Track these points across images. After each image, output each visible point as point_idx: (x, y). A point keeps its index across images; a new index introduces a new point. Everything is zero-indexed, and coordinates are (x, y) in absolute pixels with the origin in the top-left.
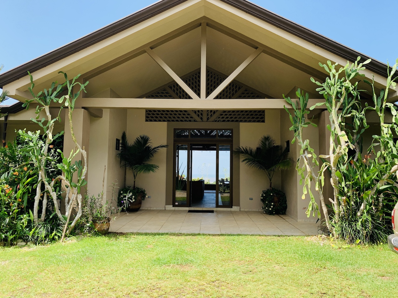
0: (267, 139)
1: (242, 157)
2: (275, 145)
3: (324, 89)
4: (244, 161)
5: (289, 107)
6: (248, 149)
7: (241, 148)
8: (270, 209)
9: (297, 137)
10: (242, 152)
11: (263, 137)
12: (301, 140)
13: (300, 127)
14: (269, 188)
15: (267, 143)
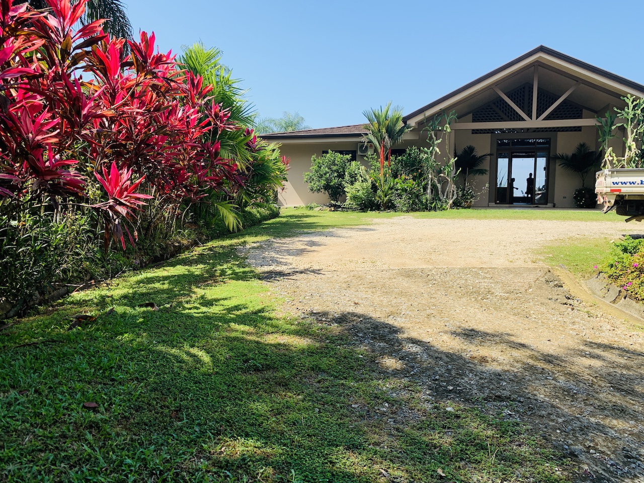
0: (582, 146)
1: (558, 163)
2: (590, 151)
3: (623, 115)
4: (559, 165)
5: (600, 124)
6: (564, 155)
7: (558, 154)
8: (581, 203)
9: (604, 146)
10: (558, 158)
11: (579, 144)
12: (606, 148)
13: (607, 139)
14: (582, 187)
15: (583, 149)
